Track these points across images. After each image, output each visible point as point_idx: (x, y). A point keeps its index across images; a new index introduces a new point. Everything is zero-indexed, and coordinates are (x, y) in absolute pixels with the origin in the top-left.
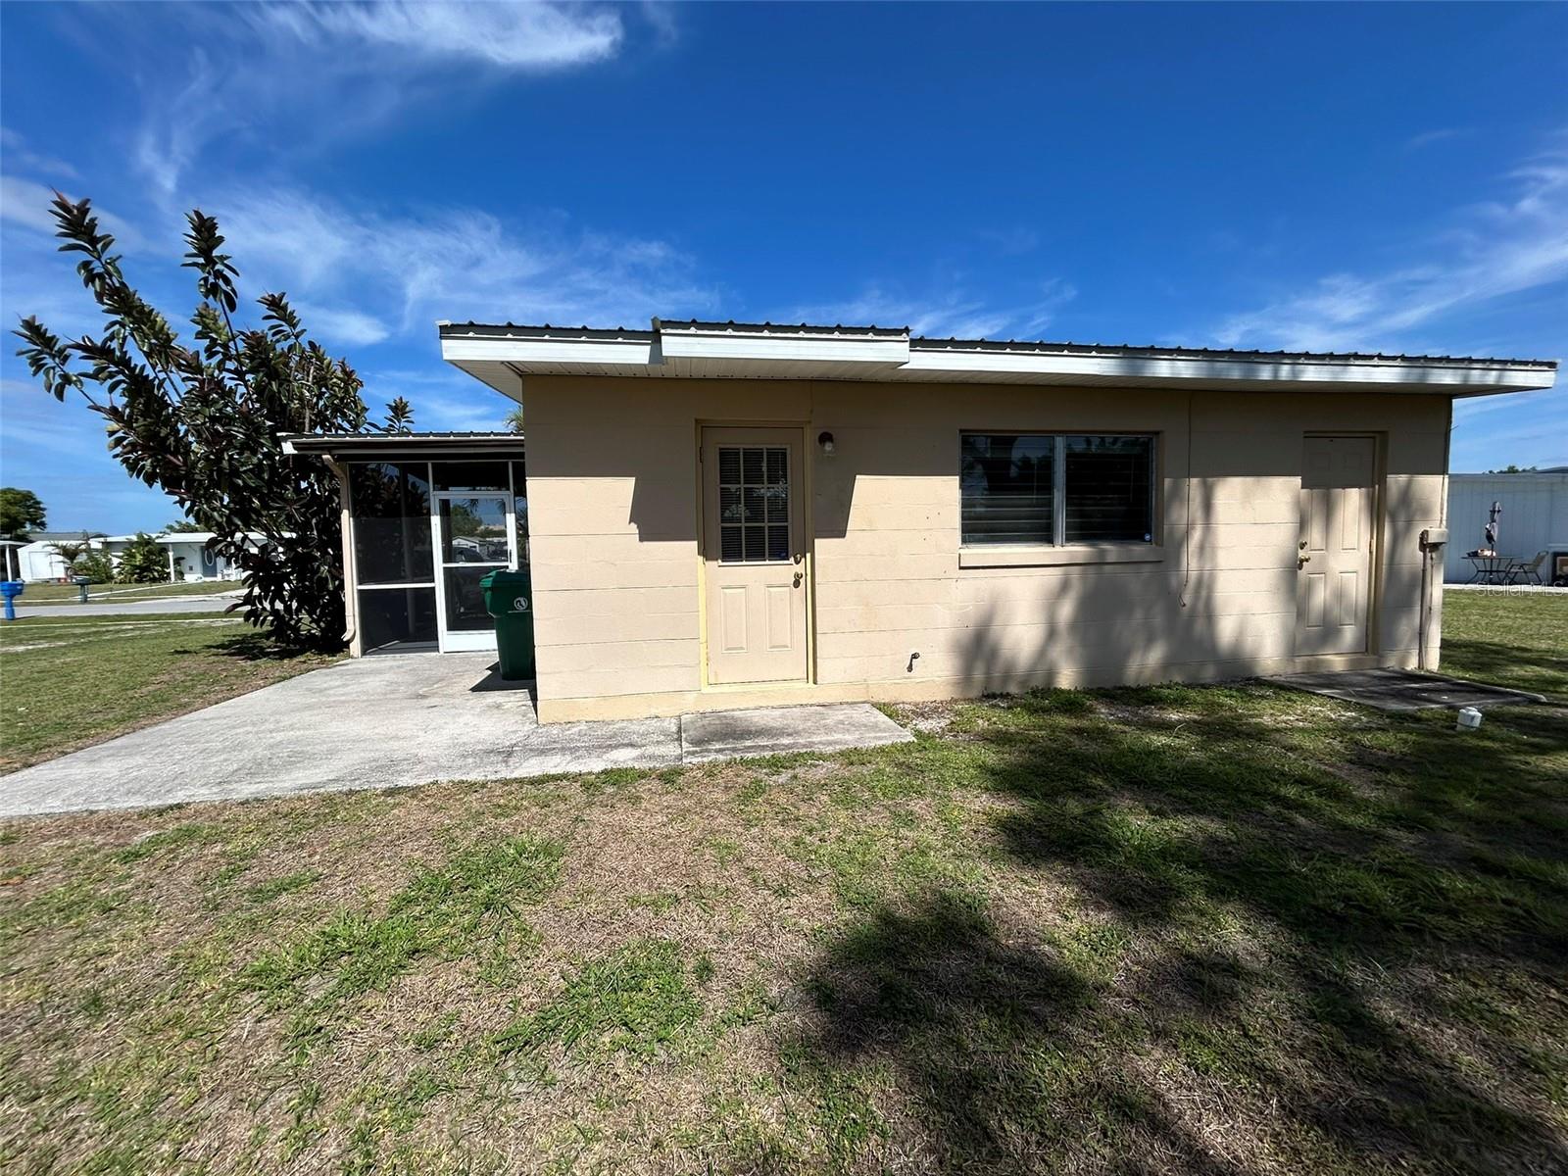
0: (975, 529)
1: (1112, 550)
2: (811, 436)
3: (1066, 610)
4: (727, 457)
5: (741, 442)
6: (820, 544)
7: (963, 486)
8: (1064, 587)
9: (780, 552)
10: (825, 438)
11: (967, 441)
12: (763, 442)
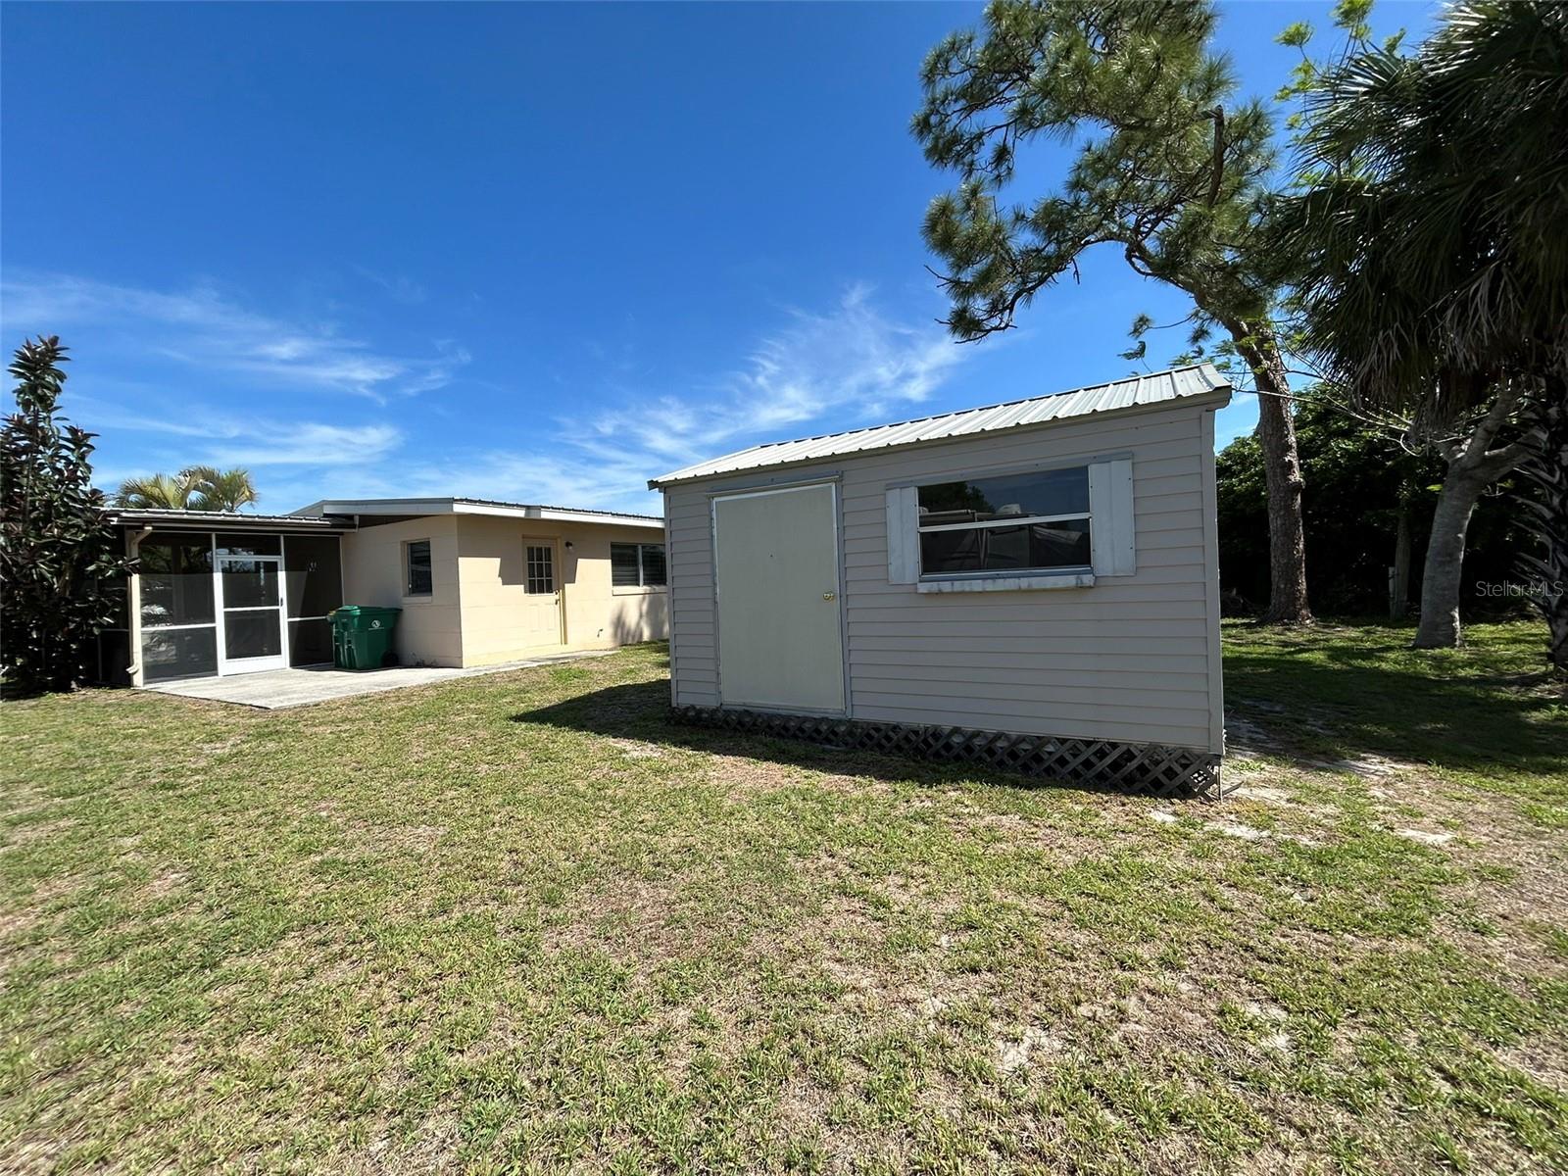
0: (617, 580)
1: (657, 588)
2: (561, 543)
3: (645, 607)
4: (530, 550)
5: (536, 544)
6: (567, 585)
7: (613, 564)
8: (644, 599)
9: (550, 590)
10: (568, 544)
11: (613, 546)
12: (543, 545)
